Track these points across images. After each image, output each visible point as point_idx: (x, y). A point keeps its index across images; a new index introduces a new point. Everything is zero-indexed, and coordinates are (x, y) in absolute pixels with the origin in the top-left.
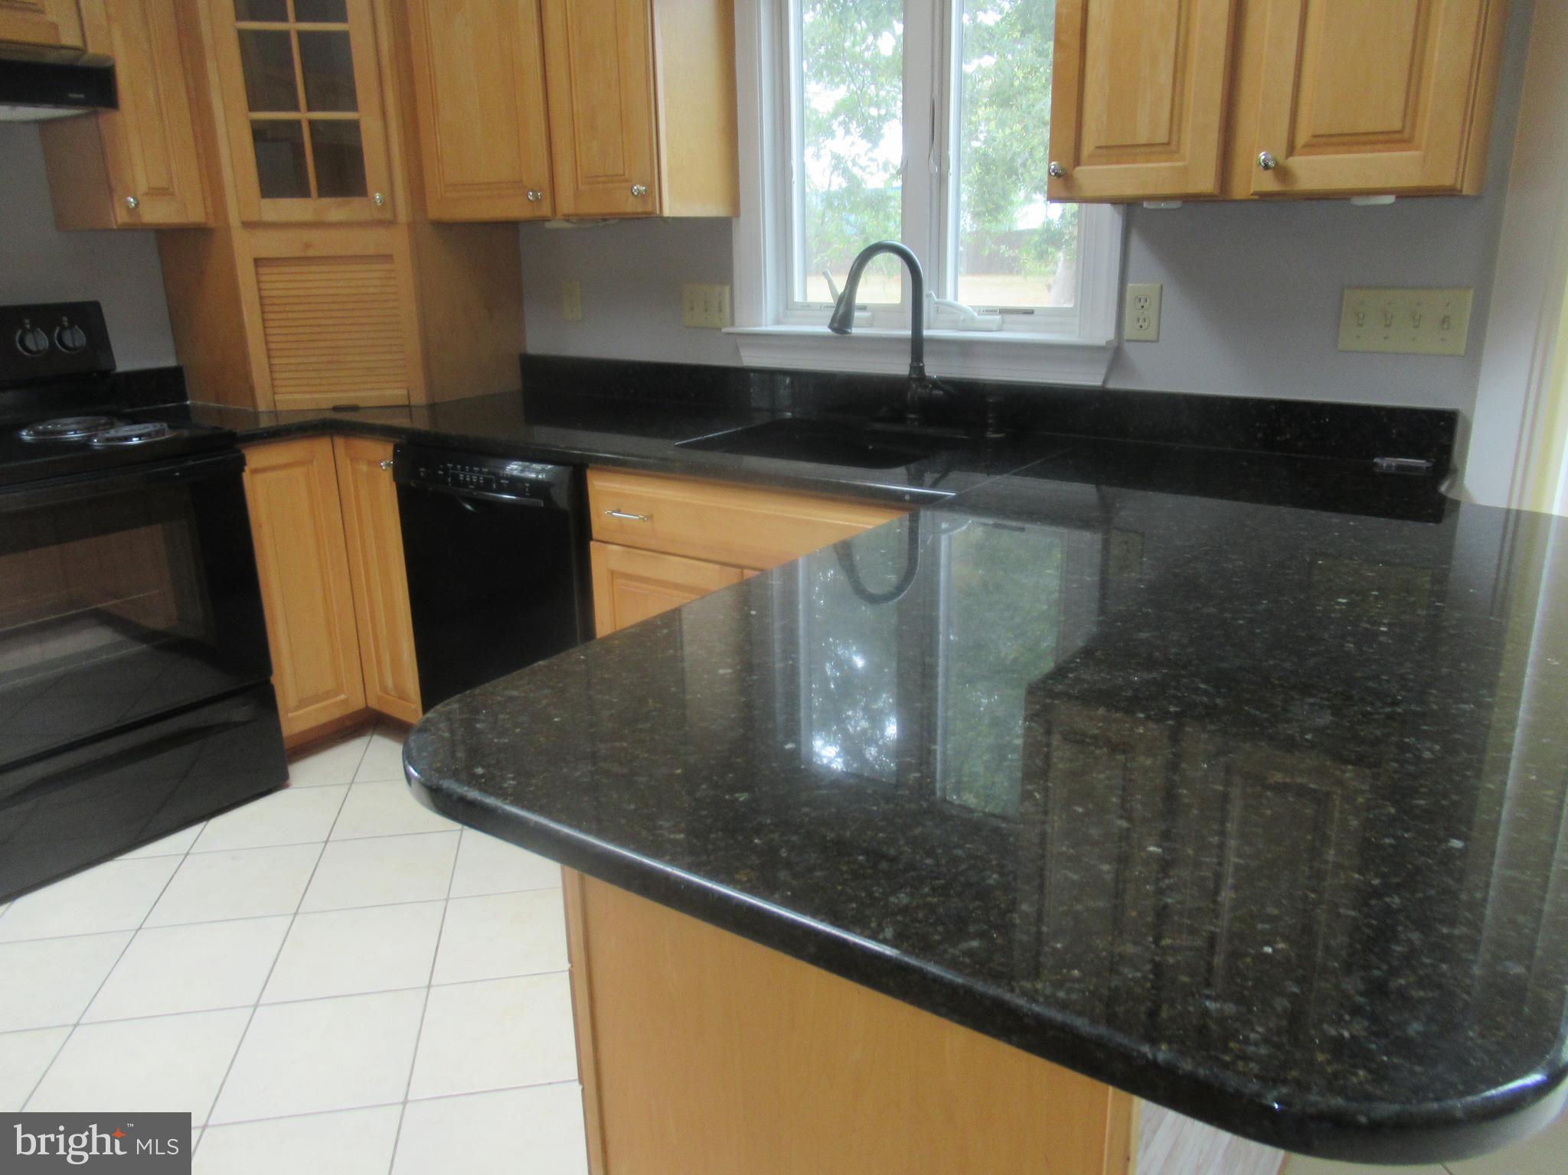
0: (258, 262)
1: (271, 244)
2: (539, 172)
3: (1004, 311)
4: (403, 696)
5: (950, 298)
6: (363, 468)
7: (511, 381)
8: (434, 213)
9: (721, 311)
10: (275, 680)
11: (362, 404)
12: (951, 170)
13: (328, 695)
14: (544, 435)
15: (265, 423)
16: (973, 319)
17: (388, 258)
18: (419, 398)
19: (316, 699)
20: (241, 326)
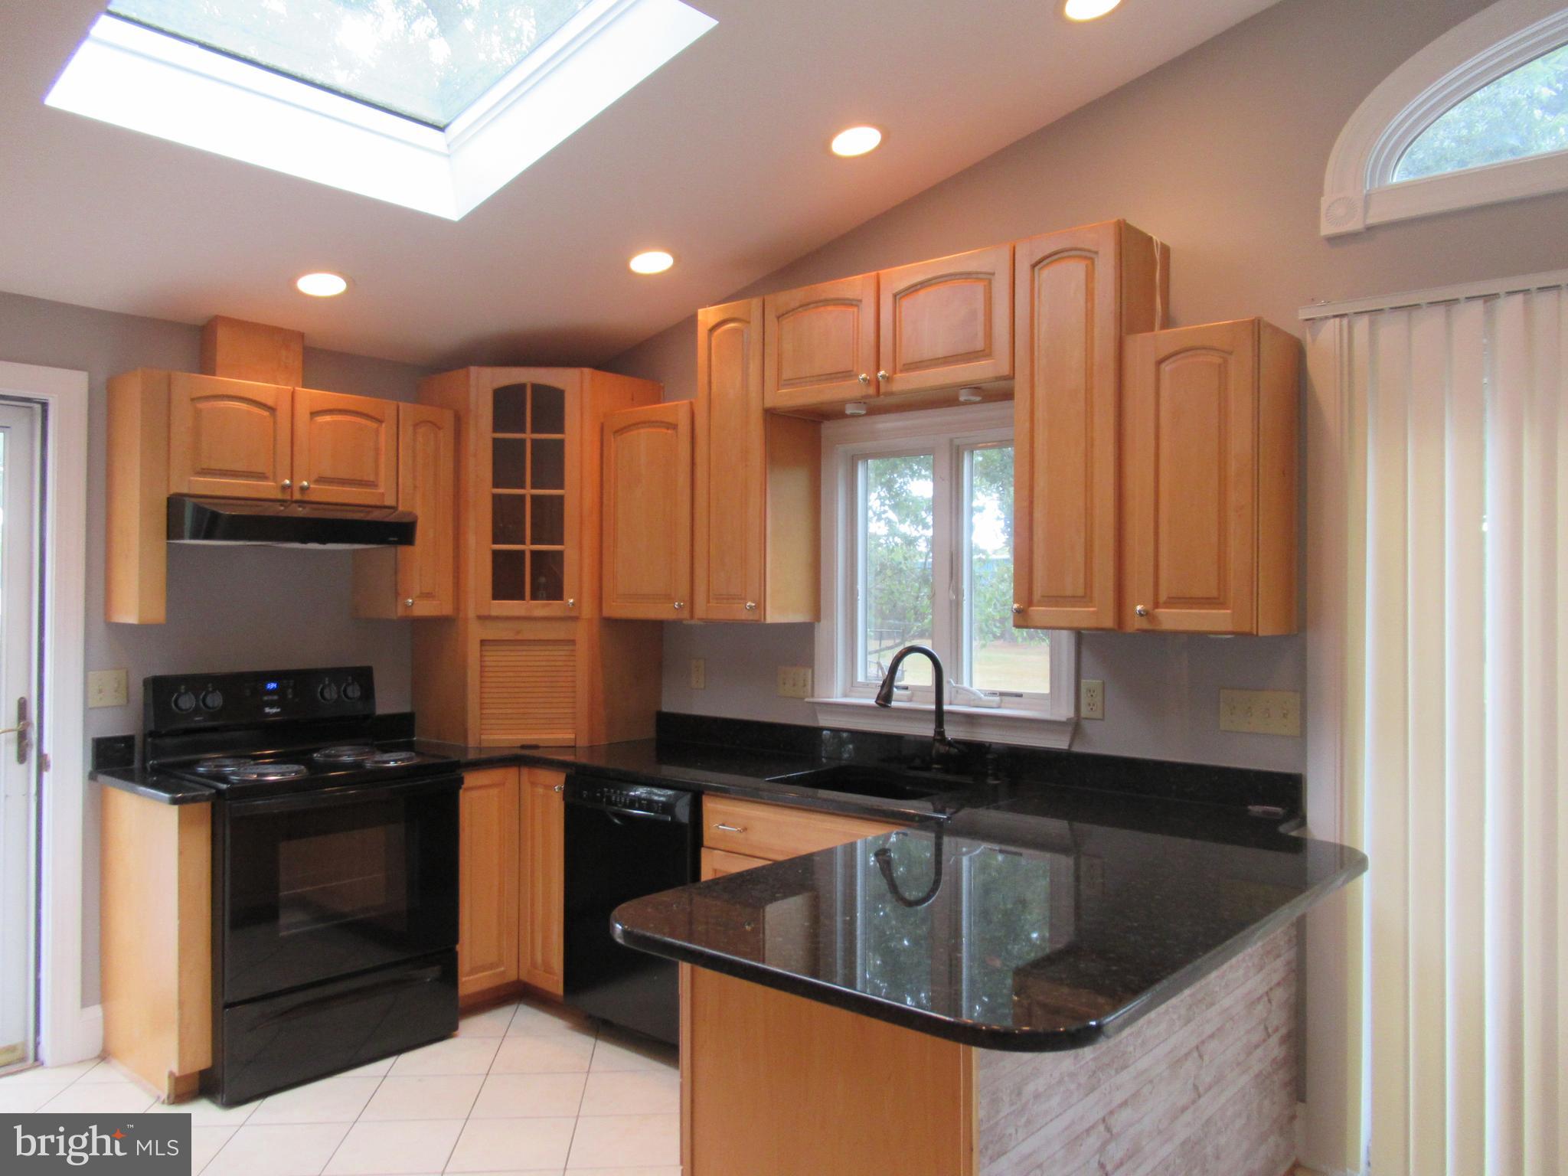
0: (483, 642)
1: (492, 632)
2: (683, 590)
3: (1002, 694)
4: (548, 969)
5: (966, 684)
6: (540, 790)
7: (650, 732)
8: (606, 613)
9: (805, 686)
10: (458, 947)
11: (541, 745)
12: (965, 598)
13: (492, 966)
14: (670, 771)
15: (472, 756)
16: (980, 698)
17: (573, 642)
18: (583, 742)
19: (483, 968)
20: (464, 685)
